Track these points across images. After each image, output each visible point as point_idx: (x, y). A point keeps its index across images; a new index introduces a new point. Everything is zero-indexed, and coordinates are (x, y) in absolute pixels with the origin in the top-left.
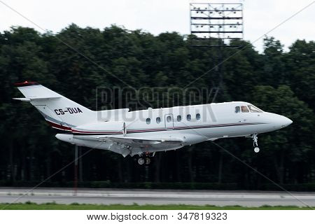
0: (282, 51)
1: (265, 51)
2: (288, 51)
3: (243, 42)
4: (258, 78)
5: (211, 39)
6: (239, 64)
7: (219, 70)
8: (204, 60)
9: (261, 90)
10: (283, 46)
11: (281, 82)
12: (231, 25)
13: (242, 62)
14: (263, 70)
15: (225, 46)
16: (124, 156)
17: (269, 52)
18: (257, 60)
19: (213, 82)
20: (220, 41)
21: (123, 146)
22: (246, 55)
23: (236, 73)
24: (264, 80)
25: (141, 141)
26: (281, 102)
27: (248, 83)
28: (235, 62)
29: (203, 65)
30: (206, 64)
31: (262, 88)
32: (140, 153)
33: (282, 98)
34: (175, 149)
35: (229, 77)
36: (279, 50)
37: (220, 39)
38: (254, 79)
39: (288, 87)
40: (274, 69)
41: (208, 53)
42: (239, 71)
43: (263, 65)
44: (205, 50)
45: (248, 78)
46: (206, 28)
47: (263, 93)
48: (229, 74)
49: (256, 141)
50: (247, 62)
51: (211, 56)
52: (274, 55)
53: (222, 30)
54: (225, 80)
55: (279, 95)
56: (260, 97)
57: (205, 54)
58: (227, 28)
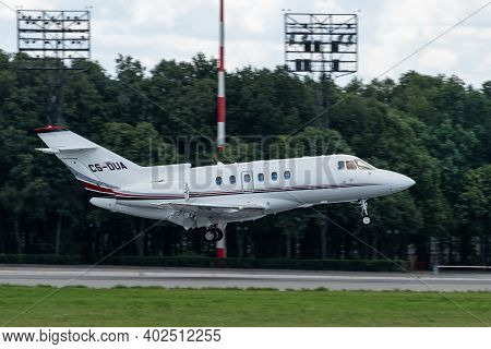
0: (142, 76)
1: (119, 76)
2: (151, 75)
3: (90, 63)
4: (110, 112)
5: (46, 59)
6: (84, 93)
7: (57, 102)
8: (36, 88)
9: (114, 128)
10: (145, 68)
11: (142, 117)
12: (73, 41)
13: (88, 91)
14: (116, 101)
15: (65, 69)
16: (187, 229)
17: (125, 77)
18: (108, 88)
19: (48, 118)
20: (58, 61)
21: (187, 215)
22: (93, 80)
23: (80, 106)
24: (117, 115)
25: (209, 208)
26: (141, 145)
27: (96, 118)
28: (79, 91)
29: (35, 95)
30: (39, 93)
31: (115, 125)
32: (208, 225)
33: (142, 139)
34: (254, 219)
35: (70, 112)
36: (138, 74)
37: (59, 59)
38: (104, 114)
39: (150, 124)
40: (133, 100)
41: (41, 78)
42: (84, 102)
43: (117, 94)
44: (38, 75)
45: (96, 112)
46: (40, 44)
47: (116, 133)
48: (69, 107)
49: (365, 208)
50: (96, 91)
51: (45, 82)
52: (132, 82)
53: (60, 46)
54: (64, 115)
55: (138, 135)
56: (113, 139)
57: (37, 80)
58: (68, 44)
